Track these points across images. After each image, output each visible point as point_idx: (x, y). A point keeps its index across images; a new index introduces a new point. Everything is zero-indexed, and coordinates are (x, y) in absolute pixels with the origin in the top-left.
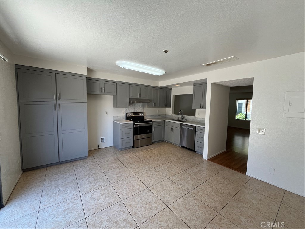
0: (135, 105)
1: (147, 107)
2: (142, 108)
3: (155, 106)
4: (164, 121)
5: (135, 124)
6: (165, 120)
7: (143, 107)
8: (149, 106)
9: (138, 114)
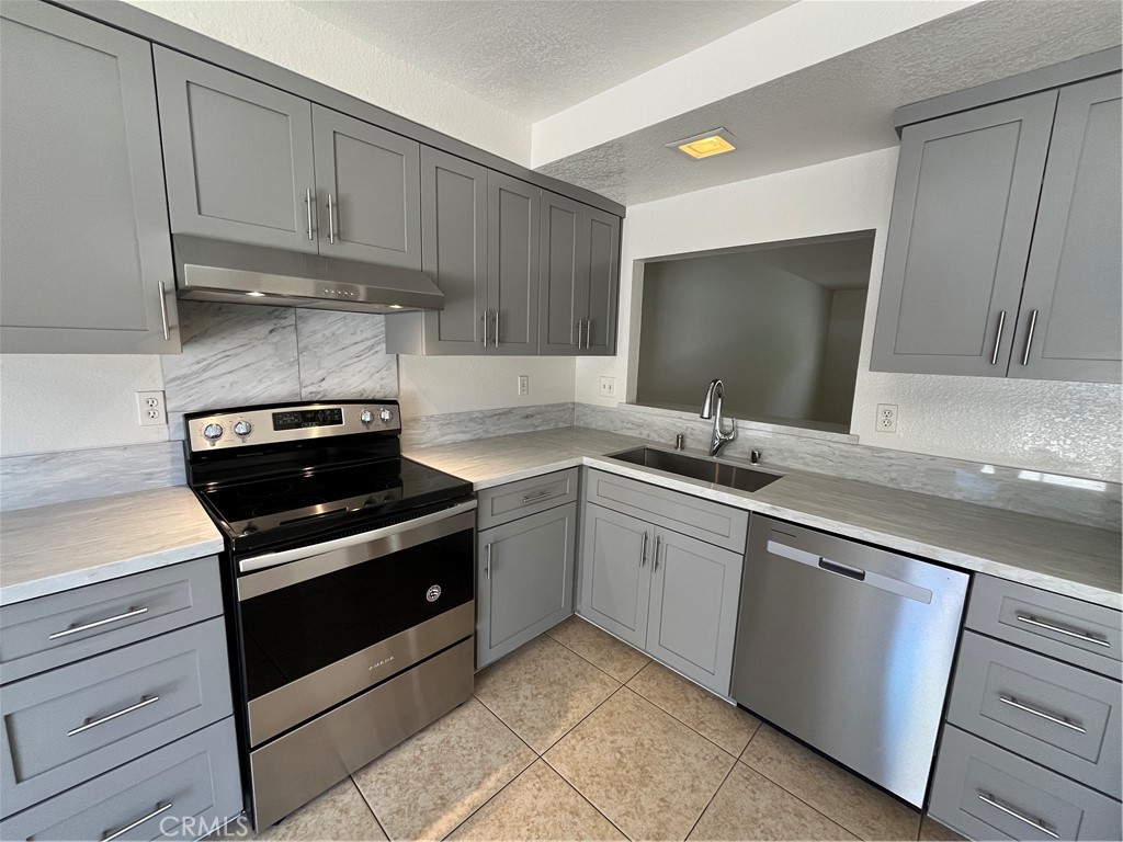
0: (306, 328)
1: (422, 347)
2: (381, 356)
3: (499, 338)
4: (580, 467)
5: (245, 565)
6: (587, 461)
7: (395, 346)
8: (443, 343)
9: (333, 418)
